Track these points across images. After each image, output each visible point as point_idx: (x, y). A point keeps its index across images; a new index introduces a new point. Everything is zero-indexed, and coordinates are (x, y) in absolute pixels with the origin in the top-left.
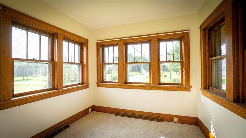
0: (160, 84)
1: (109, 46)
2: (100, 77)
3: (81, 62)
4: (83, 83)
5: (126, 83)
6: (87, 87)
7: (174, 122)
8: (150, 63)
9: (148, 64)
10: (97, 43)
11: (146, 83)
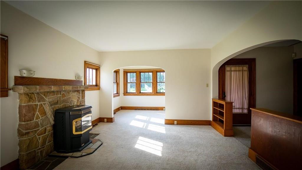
0: (157, 93)
1: (130, 72)
2: (126, 90)
3: (116, 82)
4: (117, 93)
5: (140, 93)
6: (119, 95)
7: (163, 110)
8: (152, 82)
9: (152, 83)
10: (124, 71)
11: (150, 93)
